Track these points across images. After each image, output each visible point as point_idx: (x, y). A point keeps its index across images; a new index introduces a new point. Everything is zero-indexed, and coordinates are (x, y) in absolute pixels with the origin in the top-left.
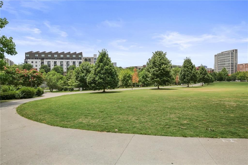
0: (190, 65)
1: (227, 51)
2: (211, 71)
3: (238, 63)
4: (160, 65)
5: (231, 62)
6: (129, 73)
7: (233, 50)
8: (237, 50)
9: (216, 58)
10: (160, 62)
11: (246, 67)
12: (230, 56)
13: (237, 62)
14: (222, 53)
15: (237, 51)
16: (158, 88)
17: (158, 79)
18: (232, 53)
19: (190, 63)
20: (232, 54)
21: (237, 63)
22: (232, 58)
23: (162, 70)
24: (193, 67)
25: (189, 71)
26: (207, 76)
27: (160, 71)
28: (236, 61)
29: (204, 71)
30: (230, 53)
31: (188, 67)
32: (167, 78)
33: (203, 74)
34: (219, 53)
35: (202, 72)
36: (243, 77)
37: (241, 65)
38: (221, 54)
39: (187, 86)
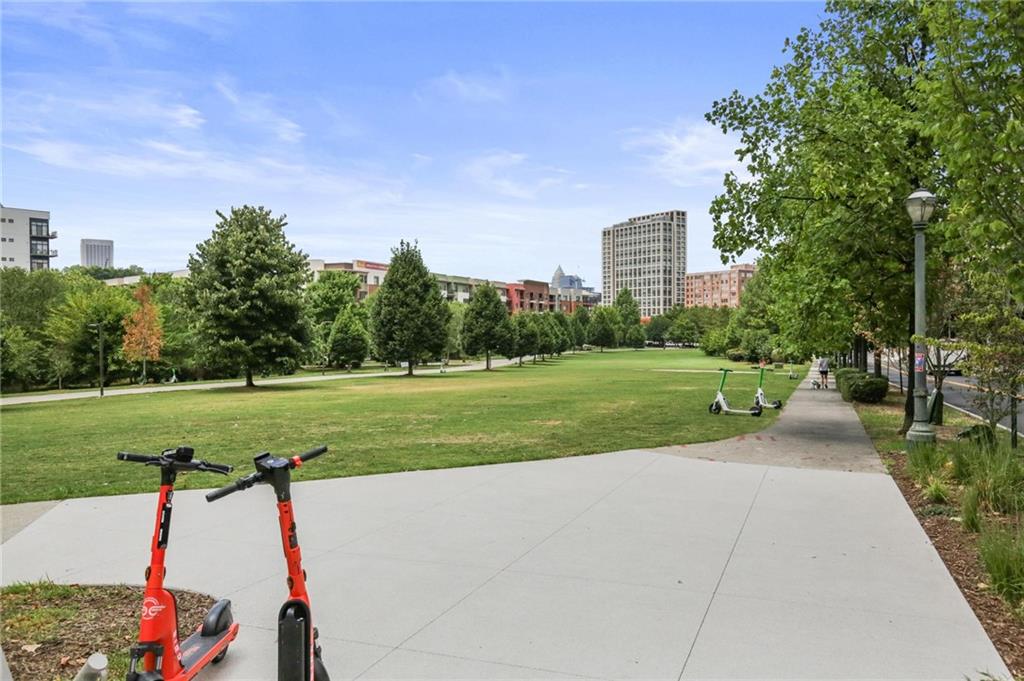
0: (416, 279)
1: (648, 217)
2: (578, 301)
3: (690, 270)
4: (250, 276)
5: (662, 264)
6: (120, 310)
7: (672, 213)
8: (683, 214)
9: (609, 243)
10: (247, 262)
11: (713, 289)
12: (659, 240)
13: (684, 263)
14: (632, 221)
15: (684, 220)
16: (250, 385)
17: (237, 340)
18: (665, 224)
19: (414, 269)
20: (665, 230)
21: (684, 269)
22: (668, 248)
23: (255, 301)
24: (426, 287)
25: (408, 305)
26: (502, 327)
27: (249, 303)
28: (682, 259)
29: (492, 305)
30: (659, 224)
31: (406, 285)
32: (284, 334)
33: (487, 318)
34: (618, 223)
35: (486, 308)
36: (688, 329)
37: (696, 277)
38: (628, 227)
39: (407, 372)
